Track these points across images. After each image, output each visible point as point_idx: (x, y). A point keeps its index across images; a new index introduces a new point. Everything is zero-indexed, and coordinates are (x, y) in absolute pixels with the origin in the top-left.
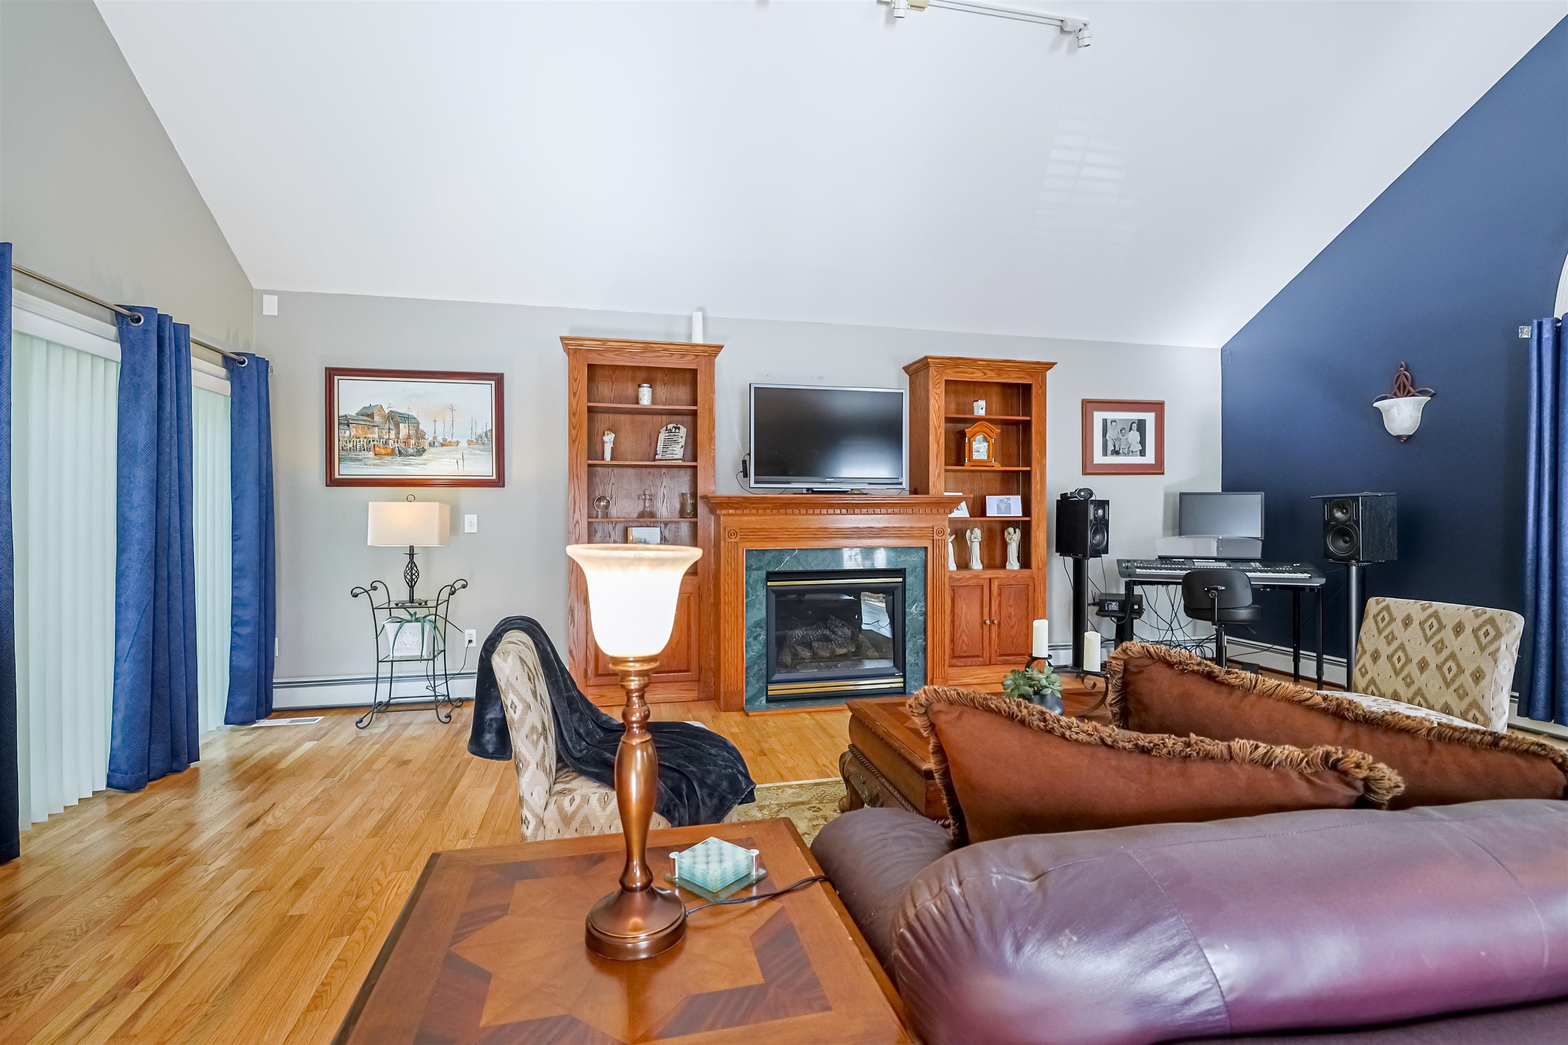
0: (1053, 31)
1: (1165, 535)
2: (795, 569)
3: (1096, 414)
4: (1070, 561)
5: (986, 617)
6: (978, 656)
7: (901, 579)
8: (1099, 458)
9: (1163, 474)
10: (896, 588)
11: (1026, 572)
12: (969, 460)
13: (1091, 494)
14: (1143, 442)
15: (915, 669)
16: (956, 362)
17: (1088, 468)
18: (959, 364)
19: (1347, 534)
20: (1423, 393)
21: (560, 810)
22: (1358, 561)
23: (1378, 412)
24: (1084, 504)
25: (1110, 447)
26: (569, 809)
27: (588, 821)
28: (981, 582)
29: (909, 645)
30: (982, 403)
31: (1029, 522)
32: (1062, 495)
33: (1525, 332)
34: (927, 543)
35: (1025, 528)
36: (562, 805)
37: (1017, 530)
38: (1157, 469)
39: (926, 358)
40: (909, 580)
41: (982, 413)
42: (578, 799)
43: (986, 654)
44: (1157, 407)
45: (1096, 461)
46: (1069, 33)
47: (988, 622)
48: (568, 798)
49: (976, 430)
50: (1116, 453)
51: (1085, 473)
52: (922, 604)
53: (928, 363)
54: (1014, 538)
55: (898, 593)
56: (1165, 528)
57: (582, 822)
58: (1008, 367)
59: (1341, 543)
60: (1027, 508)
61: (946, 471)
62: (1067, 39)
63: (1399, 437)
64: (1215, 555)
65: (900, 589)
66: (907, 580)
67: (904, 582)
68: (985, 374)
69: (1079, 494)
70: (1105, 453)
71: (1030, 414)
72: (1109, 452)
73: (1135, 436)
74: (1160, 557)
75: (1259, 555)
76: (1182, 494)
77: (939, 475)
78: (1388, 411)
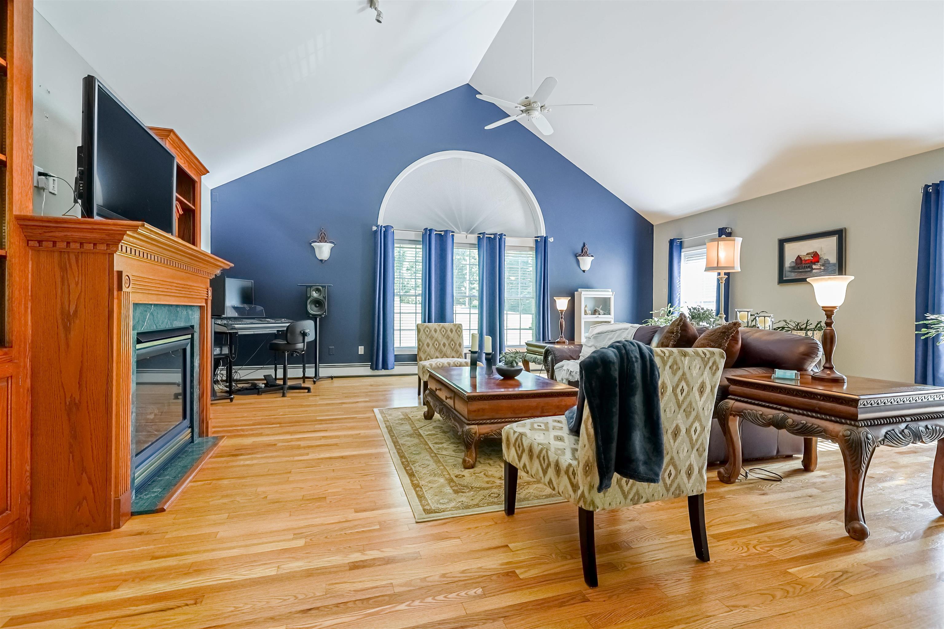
19: (319, 303)
20: (331, 242)
23: (313, 248)
33: (375, 228)
52: (199, 357)
53: (169, 135)
55: (189, 350)
63: (321, 260)
65: (189, 345)
67: (192, 339)
71: (194, 205)
78: (317, 248)
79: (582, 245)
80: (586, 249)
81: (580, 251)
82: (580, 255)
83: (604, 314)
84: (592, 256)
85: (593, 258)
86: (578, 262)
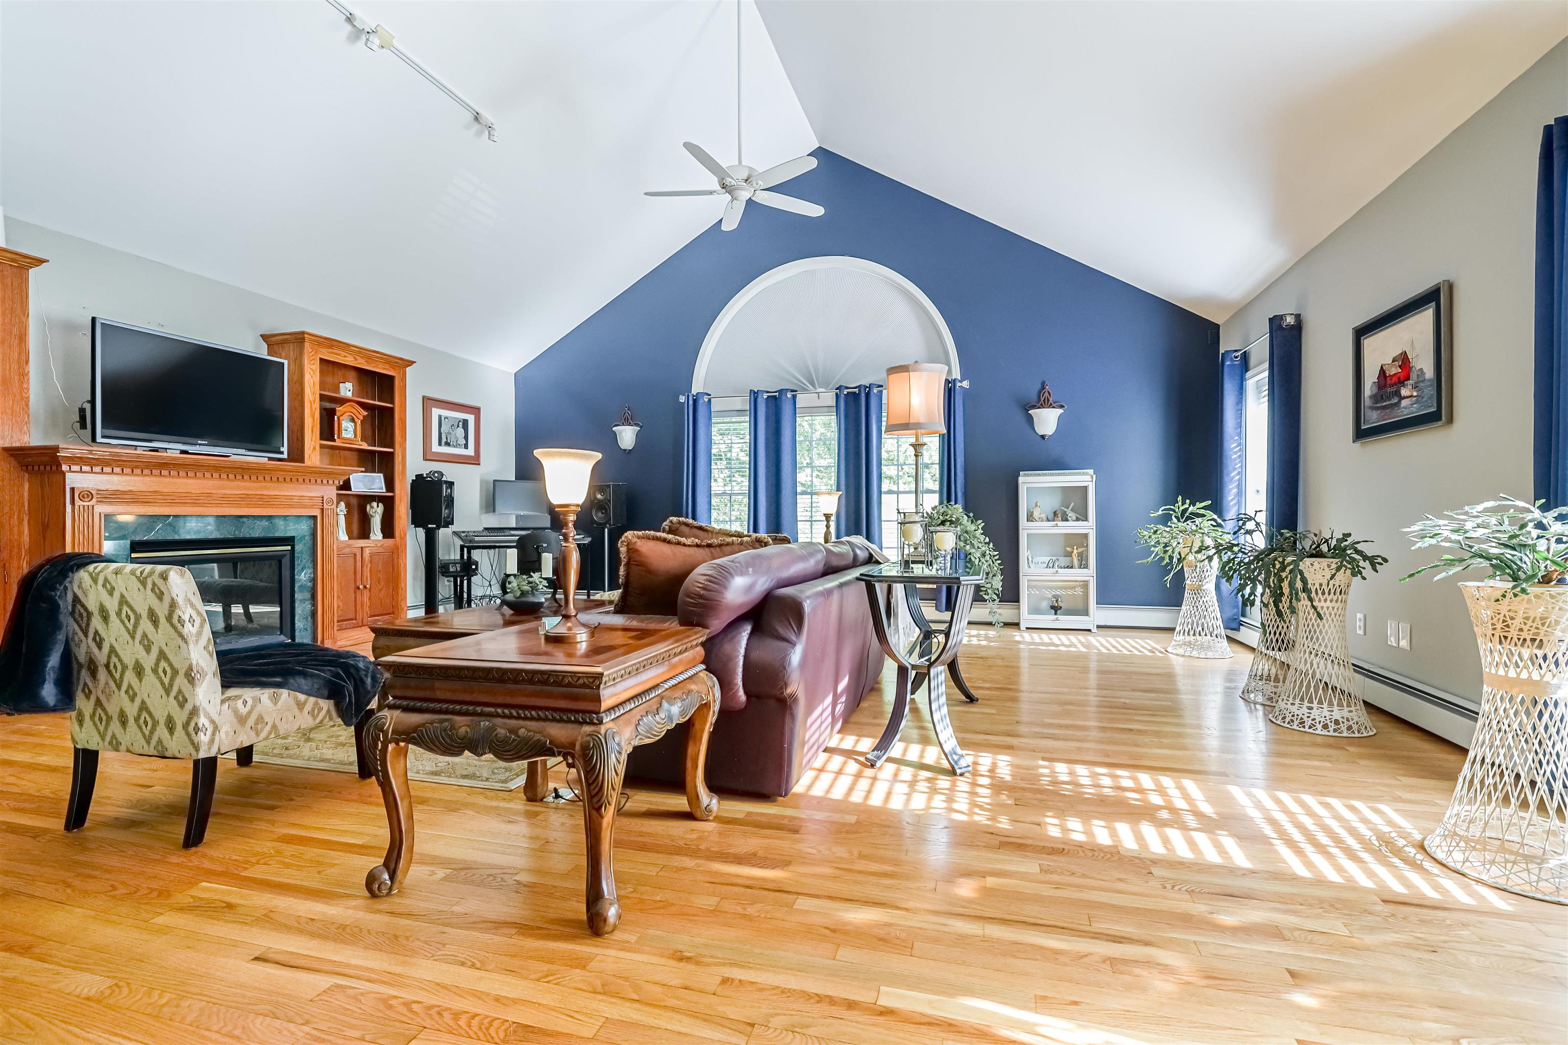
0: (469, 117)
1: (481, 514)
2: (170, 538)
3: (434, 409)
4: (421, 532)
5: (359, 583)
6: (352, 619)
7: (289, 548)
8: (436, 448)
9: (479, 464)
10: (285, 555)
11: (389, 542)
12: (339, 437)
13: (442, 475)
14: (466, 438)
15: (304, 633)
16: (331, 343)
17: (427, 456)
18: (333, 346)
19: (606, 509)
20: (637, 425)
21: (236, 712)
22: (610, 525)
23: (614, 433)
24: (440, 482)
25: (444, 440)
26: (243, 710)
27: (262, 718)
28: (355, 550)
29: (298, 611)
30: (349, 385)
31: (392, 499)
32: (417, 476)
33: (682, 399)
34: (317, 512)
35: (388, 503)
36: (237, 708)
37: (380, 505)
38: (475, 460)
39: (303, 333)
40: (298, 547)
41: (349, 395)
42: (250, 702)
43: (359, 618)
44: (476, 411)
45: (434, 450)
46: (480, 123)
47: (361, 587)
48: (241, 701)
49: (345, 410)
50: (447, 444)
51: (425, 459)
52: (311, 570)
53: (304, 338)
54: (376, 511)
55: (286, 562)
56: (481, 508)
57: (257, 720)
58: (377, 357)
59: (600, 514)
60: (390, 484)
61: (322, 446)
62: (477, 126)
63: (625, 450)
64: (514, 526)
65: (288, 557)
66: (296, 548)
67: (293, 551)
68: (356, 359)
69: (433, 474)
70: (440, 444)
71: (392, 402)
72: (443, 443)
73: (460, 432)
74: (486, 529)
75: (549, 526)
76: (495, 481)
77: (314, 448)
78: (620, 433)
79: (1039, 386)
80: (1046, 394)
81: (1034, 397)
82: (1034, 407)
83: (1077, 519)
84: (1062, 407)
85: (1061, 411)
86: (1030, 419)
